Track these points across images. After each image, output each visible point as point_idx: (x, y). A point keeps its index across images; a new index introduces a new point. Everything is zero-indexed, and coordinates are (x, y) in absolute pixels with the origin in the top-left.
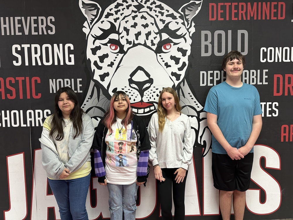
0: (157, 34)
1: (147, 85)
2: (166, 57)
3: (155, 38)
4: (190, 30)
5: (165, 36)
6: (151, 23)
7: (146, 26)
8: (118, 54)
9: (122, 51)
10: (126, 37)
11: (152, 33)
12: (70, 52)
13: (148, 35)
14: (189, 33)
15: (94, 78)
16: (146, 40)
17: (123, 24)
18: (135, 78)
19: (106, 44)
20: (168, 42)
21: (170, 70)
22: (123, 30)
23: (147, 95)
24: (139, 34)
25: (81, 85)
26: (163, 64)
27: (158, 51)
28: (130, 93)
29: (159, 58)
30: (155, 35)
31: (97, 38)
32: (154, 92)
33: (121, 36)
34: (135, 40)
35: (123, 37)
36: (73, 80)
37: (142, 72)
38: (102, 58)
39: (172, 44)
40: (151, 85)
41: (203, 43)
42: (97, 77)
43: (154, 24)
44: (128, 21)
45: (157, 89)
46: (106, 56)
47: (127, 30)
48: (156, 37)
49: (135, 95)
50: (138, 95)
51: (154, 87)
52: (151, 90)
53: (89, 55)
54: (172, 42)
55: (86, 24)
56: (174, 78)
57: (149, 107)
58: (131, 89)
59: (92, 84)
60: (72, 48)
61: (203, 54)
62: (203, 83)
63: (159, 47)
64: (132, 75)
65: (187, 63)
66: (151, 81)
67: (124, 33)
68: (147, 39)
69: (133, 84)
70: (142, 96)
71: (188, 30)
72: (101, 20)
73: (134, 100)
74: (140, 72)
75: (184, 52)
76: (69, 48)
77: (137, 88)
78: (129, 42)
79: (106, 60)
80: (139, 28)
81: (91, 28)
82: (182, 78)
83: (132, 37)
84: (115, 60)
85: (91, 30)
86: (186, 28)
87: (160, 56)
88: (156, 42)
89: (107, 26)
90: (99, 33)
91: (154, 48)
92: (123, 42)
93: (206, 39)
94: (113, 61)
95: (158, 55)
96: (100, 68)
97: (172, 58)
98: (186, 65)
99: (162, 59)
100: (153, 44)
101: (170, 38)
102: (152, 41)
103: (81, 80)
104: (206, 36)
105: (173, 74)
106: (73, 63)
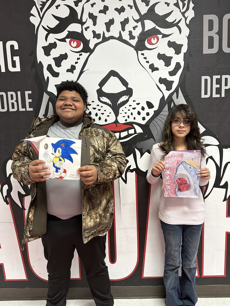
0: (137, 21)
1: (124, 98)
2: (152, 56)
3: (134, 28)
4: (186, 15)
5: (149, 25)
6: (129, 6)
7: (121, 10)
8: (81, 53)
9: (87, 49)
10: (92, 28)
11: (131, 20)
12: (14, 53)
13: (124, 23)
14: (186, 19)
15: (49, 90)
16: (122, 31)
17: (88, 9)
18: (105, 89)
19: (63, 40)
20: (154, 33)
21: (157, 75)
22: (88, 18)
23: (123, 113)
24: (111, 22)
25: (31, 101)
26: (147, 66)
27: (140, 47)
28: (99, 110)
29: (141, 58)
30: (135, 24)
31: (51, 31)
32: (134, 109)
33: (85, 26)
34: (106, 32)
35: (88, 27)
36: (19, 93)
37: (116, 79)
38: (58, 61)
39: (160, 36)
40: (129, 98)
41: (206, 33)
42: (52, 88)
43: (133, 7)
44: (94, 4)
45: (138, 104)
46: (64, 57)
47: (93, 17)
48: (137, 26)
49: (106, 113)
50: (110, 113)
51: (134, 101)
52: (130, 106)
53: (41, 56)
54: (160, 33)
55: (34, 11)
56: (163, 87)
57: (127, 130)
58: (101, 104)
59: (46, 97)
60: (16, 47)
61: (206, 51)
62: (206, 93)
63: (141, 41)
64: (102, 83)
65: (182, 64)
66: (129, 92)
67: (90, 22)
68: (123, 29)
69: (103, 97)
70: (117, 114)
71: (183, 14)
72: (56, 4)
73: (106, 120)
74: (113, 80)
75: (177, 48)
76: (12, 47)
77: (110, 103)
78: (96, 36)
79: (64, 63)
80: (111, 14)
81: (41, 17)
82: (174, 86)
83: (100, 28)
84: (76, 63)
85: (42, 19)
86: (180, 11)
87: (143, 54)
88: (137, 33)
89: (64, 13)
90: (54, 23)
91: (134, 42)
92: (88, 35)
93: (211, 28)
94: (74, 64)
95: (140, 52)
96: (56, 75)
97: (161, 57)
98: (180, 67)
99: (145, 58)
100: (132, 37)
101: (157, 27)
102: (130, 33)
103: (30, 92)
104: (211, 22)
105: (162, 81)
106: (18, 69)
